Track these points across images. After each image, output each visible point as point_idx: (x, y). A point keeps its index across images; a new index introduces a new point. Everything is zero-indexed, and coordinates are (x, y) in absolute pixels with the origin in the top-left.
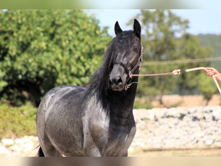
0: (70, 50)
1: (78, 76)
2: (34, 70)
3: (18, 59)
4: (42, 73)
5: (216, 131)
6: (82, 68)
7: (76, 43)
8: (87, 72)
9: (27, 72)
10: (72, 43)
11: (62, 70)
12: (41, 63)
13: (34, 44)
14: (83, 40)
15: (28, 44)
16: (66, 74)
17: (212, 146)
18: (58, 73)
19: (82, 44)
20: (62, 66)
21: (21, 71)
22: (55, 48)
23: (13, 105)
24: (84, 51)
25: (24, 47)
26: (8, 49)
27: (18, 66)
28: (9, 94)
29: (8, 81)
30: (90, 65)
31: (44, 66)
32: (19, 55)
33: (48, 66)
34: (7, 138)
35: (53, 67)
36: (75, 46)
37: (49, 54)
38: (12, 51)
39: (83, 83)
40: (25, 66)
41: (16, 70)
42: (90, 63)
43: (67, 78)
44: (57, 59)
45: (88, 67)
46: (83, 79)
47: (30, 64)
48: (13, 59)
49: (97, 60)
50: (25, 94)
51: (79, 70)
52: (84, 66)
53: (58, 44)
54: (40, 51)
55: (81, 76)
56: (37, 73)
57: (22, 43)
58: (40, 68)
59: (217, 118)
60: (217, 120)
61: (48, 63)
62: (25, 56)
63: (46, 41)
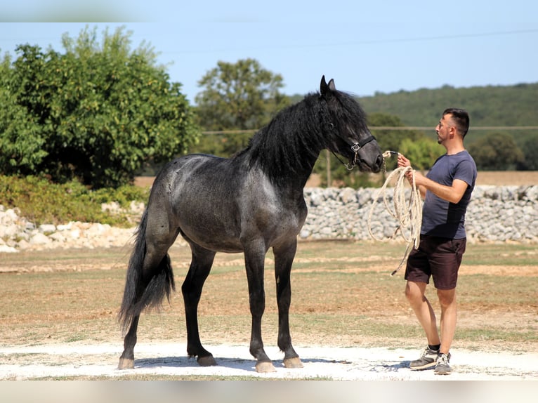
0: (130, 112)
1: (140, 146)
2: (82, 137)
3: (63, 122)
4: (92, 140)
5: (314, 220)
6: (145, 136)
7: (138, 103)
8: (152, 141)
9: (74, 139)
10: (133, 104)
11: (118, 138)
12: (92, 128)
13: (83, 103)
14: (147, 100)
15: (77, 103)
16: (123, 142)
17: (310, 238)
18: (114, 141)
19: (146, 105)
20: (118, 132)
21: (66, 139)
22: (110, 109)
23: (55, 180)
24: (148, 114)
25: (71, 107)
26: (50, 109)
27: (63, 131)
28: (51, 167)
29: (49, 150)
30: (156, 132)
31: (97, 132)
32: (63, 117)
33: (100, 132)
34: (47, 223)
35: (108, 134)
36: (136, 107)
37: (103, 117)
38: (55, 113)
39: (146, 155)
40: (72, 132)
41: (60, 137)
42: (155, 129)
43: (125, 147)
44: (113, 123)
45: (152, 134)
46: (146, 150)
47: (78, 129)
48: (56, 122)
49: (164, 125)
50: (71, 167)
51: (140, 137)
52: (148, 133)
53: (115, 104)
54: (91, 112)
55: (144, 146)
56: (87, 140)
57: (68, 101)
58: (91, 134)
59: (316, 203)
60: (316, 206)
61: (101, 128)
62: (72, 118)
63: (98, 100)
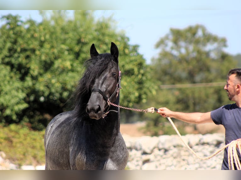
2: (57, 92)
3: (40, 79)
4: (65, 94)
9: (51, 94)
12: (65, 84)
13: (57, 63)
15: (52, 63)
21: (43, 92)
22: (80, 67)
23: (34, 129)
25: (47, 66)
26: (29, 69)
27: (40, 87)
28: (31, 117)
29: (28, 102)
31: (69, 87)
32: (41, 75)
33: (73, 87)
34: (27, 164)
37: (74, 74)
38: (34, 71)
40: (47, 87)
41: (38, 92)
47: (53, 85)
48: (34, 78)
49: (126, 81)
50: (47, 117)
54: (64, 71)
56: (61, 94)
57: (45, 62)
58: (64, 89)
61: (72, 84)
62: (48, 76)
63: (71, 60)
